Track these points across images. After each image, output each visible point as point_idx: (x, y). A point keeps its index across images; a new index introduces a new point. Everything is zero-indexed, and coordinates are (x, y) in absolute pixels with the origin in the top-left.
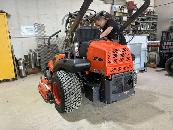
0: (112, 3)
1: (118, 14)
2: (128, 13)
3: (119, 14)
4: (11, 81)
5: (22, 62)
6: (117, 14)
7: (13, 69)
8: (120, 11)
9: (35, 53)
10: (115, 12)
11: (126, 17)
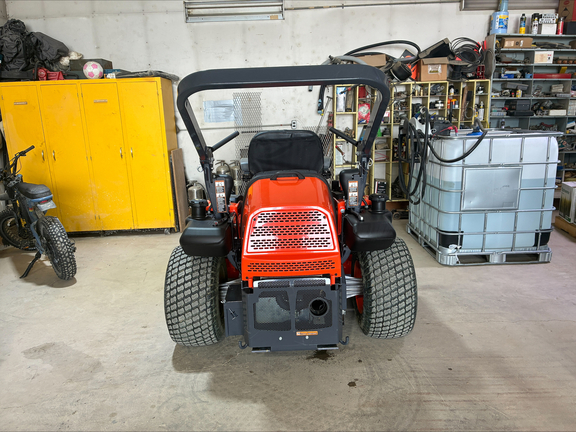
0: (494, 5)
1: (512, 43)
2: (560, 34)
3: (517, 44)
4: (166, 234)
5: (195, 190)
6: (509, 44)
7: (172, 207)
8: (523, 33)
9: (230, 170)
10: (501, 39)
11: (552, 53)
